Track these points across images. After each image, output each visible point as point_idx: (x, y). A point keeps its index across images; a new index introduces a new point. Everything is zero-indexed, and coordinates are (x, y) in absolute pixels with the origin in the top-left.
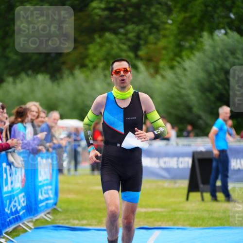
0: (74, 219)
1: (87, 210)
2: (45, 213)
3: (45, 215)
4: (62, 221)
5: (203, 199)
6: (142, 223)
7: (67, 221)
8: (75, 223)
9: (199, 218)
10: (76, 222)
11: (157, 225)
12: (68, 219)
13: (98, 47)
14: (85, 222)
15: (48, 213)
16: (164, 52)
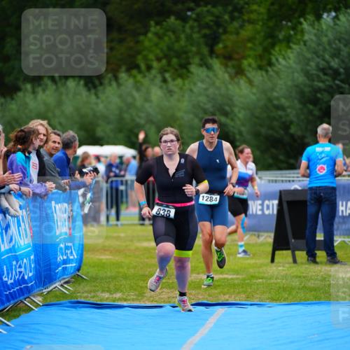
0: (103, 291)
1: (125, 277)
2: (62, 282)
3: (62, 286)
4: (86, 294)
5: (295, 261)
6: (200, 297)
7: (92, 294)
8: (104, 297)
9: (284, 289)
10: (107, 295)
11: (222, 299)
12: (95, 291)
13: (155, 39)
14: (118, 295)
15: (66, 283)
16: (249, 45)
